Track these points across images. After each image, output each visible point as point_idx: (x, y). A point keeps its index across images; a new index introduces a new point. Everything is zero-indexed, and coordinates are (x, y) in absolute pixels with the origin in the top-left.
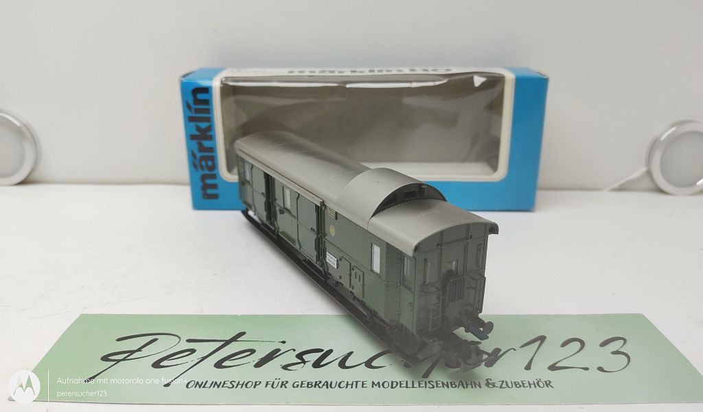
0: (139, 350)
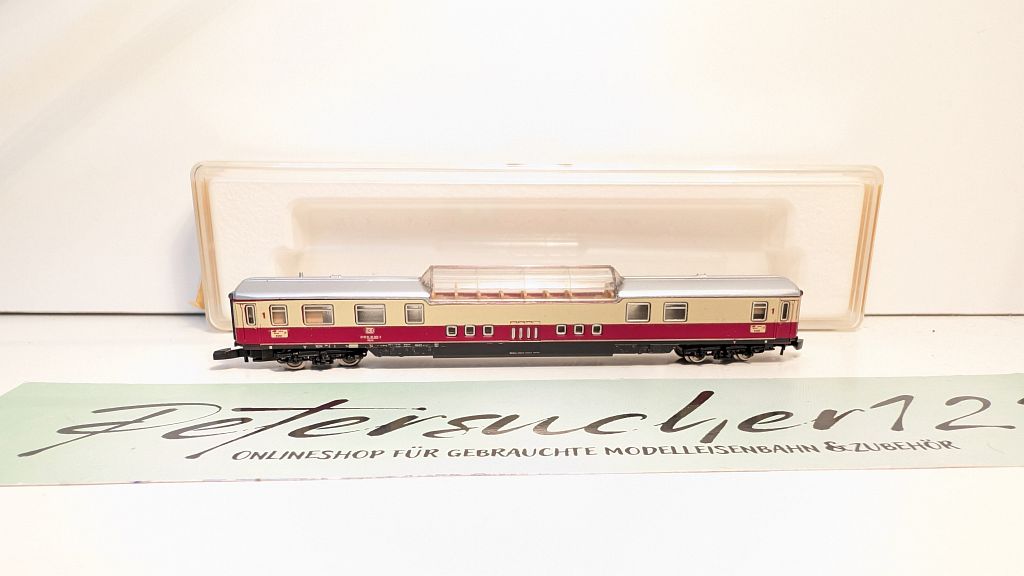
0: (139, 421)
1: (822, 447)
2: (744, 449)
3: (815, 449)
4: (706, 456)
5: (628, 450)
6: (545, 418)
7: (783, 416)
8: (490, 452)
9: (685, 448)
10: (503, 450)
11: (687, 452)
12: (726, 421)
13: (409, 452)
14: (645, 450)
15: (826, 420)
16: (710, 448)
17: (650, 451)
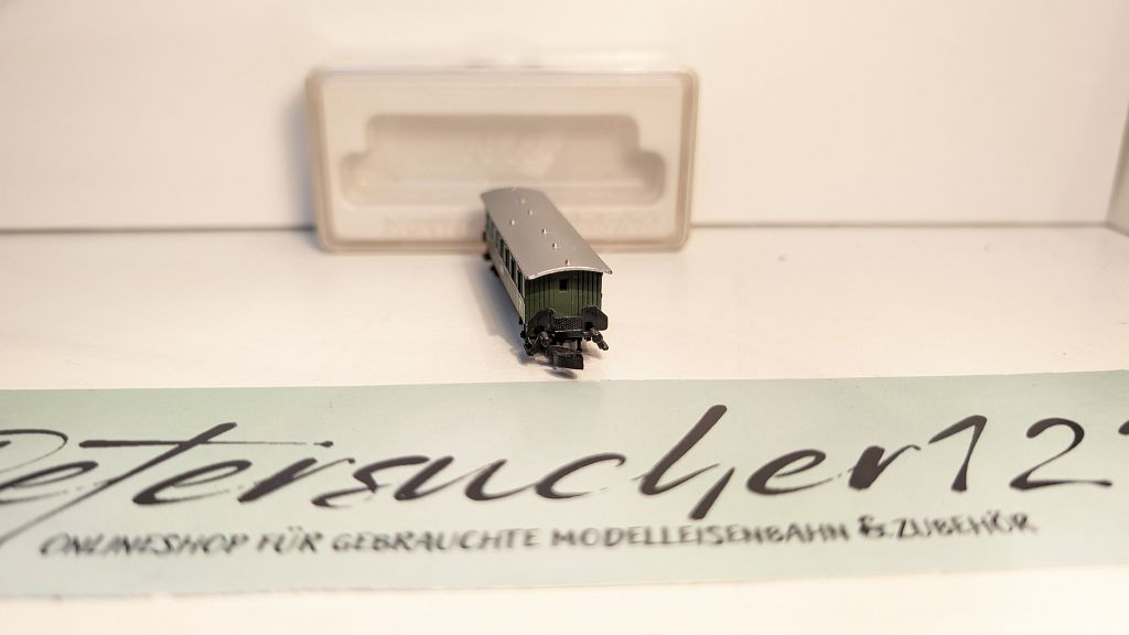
1: (854, 528)
2: (747, 535)
3: (844, 533)
4: (691, 549)
5: (583, 537)
6: (486, 463)
7: (810, 459)
8: (392, 540)
9: (665, 533)
10: (410, 535)
11: (665, 541)
12: (731, 473)
13: (281, 539)
14: (609, 533)
15: (868, 470)
16: (699, 533)
17: (614, 538)
